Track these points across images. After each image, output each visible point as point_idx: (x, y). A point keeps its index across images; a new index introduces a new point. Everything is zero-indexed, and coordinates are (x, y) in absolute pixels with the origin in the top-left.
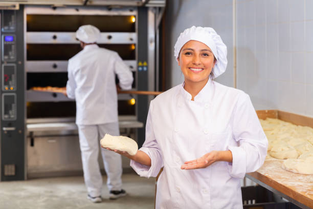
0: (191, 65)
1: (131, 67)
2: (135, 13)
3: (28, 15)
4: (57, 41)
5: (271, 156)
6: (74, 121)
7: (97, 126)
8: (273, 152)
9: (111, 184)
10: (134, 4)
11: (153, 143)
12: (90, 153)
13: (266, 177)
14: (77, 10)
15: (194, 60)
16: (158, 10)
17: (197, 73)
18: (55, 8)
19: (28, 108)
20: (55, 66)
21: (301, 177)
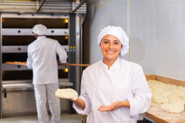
0: (107, 49)
1: (66, 49)
2: (68, 17)
3: (3, 18)
4: (21, 34)
5: (153, 102)
6: (32, 82)
7: (46, 85)
8: (154, 100)
9: (54, 120)
10: (68, 11)
11: (86, 95)
12: (41, 102)
13: (151, 115)
14: (33, 15)
15: (109, 47)
16: (81, 15)
17: (111, 54)
18: (19, 14)
19: (3, 74)
20: (19, 49)
21: (172, 115)
